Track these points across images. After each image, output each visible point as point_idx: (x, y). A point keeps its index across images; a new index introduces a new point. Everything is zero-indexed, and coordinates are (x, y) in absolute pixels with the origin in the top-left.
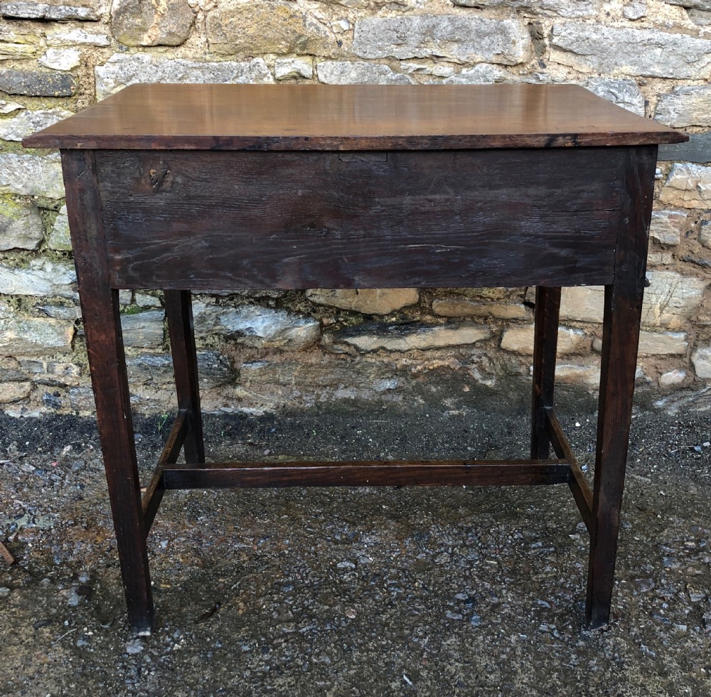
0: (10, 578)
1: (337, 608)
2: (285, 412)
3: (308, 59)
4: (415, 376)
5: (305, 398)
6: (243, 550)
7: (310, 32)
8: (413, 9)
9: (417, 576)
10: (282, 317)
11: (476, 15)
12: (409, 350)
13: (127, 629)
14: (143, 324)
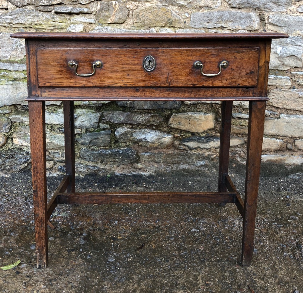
0: (54, 234)
1: (195, 246)
2: (159, 174)
3: (172, 28)
4: (212, 159)
5: (166, 168)
6: (150, 224)
7: (174, 17)
8: (214, 9)
9: (226, 235)
10: (158, 133)
11: (239, 11)
12: (210, 148)
13: (107, 252)
14: (102, 136)
